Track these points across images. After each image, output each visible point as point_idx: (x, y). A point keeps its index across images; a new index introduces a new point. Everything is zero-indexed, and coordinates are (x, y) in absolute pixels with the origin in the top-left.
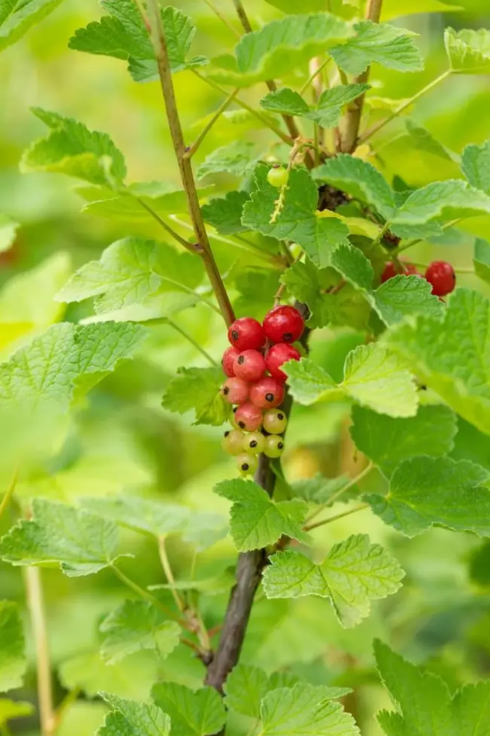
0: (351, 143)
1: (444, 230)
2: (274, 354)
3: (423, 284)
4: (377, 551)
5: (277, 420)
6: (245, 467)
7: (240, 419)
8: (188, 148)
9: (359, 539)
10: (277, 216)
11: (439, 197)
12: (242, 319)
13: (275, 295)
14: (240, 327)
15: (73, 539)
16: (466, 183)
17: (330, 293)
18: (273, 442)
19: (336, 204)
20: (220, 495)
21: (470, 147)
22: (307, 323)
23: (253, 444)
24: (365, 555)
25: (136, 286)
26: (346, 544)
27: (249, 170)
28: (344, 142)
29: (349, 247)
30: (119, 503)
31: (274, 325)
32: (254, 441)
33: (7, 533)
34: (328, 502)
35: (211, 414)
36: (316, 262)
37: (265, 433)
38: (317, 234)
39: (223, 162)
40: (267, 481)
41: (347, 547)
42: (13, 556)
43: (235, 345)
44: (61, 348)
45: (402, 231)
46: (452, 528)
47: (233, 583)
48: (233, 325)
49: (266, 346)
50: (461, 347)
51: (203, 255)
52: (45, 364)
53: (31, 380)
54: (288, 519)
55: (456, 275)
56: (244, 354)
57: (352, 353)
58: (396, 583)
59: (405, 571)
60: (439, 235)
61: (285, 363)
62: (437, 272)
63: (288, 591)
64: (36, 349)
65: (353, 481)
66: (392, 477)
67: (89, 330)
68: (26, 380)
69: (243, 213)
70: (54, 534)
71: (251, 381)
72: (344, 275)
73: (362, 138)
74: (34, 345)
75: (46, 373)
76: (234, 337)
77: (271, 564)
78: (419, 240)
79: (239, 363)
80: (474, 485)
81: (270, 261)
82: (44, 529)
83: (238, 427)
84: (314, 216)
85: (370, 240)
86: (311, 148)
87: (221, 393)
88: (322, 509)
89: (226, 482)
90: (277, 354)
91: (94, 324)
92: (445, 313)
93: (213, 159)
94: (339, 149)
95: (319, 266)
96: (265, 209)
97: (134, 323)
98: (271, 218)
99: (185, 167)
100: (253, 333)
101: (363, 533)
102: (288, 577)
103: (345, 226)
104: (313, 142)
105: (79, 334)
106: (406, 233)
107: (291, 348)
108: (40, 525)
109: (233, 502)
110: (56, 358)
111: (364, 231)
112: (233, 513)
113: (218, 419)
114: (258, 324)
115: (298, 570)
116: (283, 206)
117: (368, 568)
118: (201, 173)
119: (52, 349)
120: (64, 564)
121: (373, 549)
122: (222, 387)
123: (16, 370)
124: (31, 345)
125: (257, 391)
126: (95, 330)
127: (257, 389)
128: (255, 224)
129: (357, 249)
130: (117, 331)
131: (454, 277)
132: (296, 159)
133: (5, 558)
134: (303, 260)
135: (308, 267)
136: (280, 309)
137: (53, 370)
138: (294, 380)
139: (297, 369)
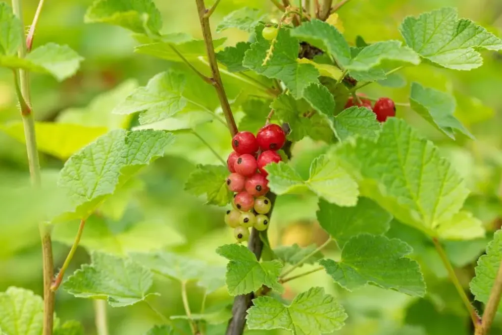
0: (326, 12)
1: (387, 76)
2: (263, 158)
3: (370, 114)
4: (329, 299)
5: (264, 204)
6: (240, 236)
7: (238, 203)
8: (208, 10)
9: (317, 291)
10: (268, 61)
11: (382, 52)
12: (242, 132)
13: (267, 116)
14: (240, 138)
15: (119, 280)
16: (401, 43)
17: (307, 117)
18: (261, 219)
19: (314, 54)
20: (221, 255)
21: (409, 18)
22: (288, 138)
23: (246, 221)
24: (321, 301)
25: (169, 105)
26: (307, 294)
27: (252, 27)
28: (321, 11)
29: (318, 85)
30: (157, 257)
31: (265, 137)
32: (246, 219)
33: (73, 274)
34: (299, 263)
35: (218, 198)
36: (294, 95)
37: (256, 213)
38: (297, 75)
39: (236, 22)
40: (257, 247)
41: (309, 295)
42: (75, 290)
43: (236, 150)
44: (116, 147)
45: (358, 76)
46: (381, 286)
47: (230, 317)
48: (236, 136)
49: (259, 152)
50: (390, 159)
51: (216, 86)
52: (104, 157)
53: (95, 168)
54: (268, 274)
55: (396, 108)
56: (241, 157)
57: (316, 160)
58: (341, 323)
59: (348, 315)
60: (383, 79)
61: (267, 165)
62: (382, 105)
63: (263, 324)
64: (99, 146)
65: (317, 250)
66: (344, 247)
67: (136, 135)
68: (91, 168)
69: (244, 58)
70: (106, 277)
71: (247, 176)
72: (312, 105)
73: (334, 9)
74: (98, 144)
75: (105, 164)
76: (236, 144)
77: (253, 305)
78: (369, 82)
79: (238, 163)
80: (400, 256)
81: (267, 92)
82: (99, 272)
83: (236, 207)
84: (296, 62)
85: (335, 81)
86: (298, 14)
87: (226, 183)
88: (295, 267)
89: (226, 246)
90: (265, 157)
91: (139, 131)
92: (378, 136)
93: (229, 19)
94: (318, 15)
95: (296, 97)
96: (260, 56)
97: (167, 131)
98: (263, 62)
99: (205, 23)
100: (249, 142)
101: (320, 286)
102: (265, 315)
103: (317, 70)
104: (299, 10)
105: (128, 137)
106: (360, 77)
107: (275, 154)
108: (97, 270)
109: (229, 260)
110: (112, 153)
111: (331, 74)
112: (229, 268)
113: (223, 202)
114: (254, 136)
115: (273, 310)
116: (272, 54)
117: (322, 312)
118: (219, 29)
119: (110, 147)
120: (110, 298)
121: (325, 299)
122: (226, 179)
123: (84, 160)
124: (96, 143)
125: (250, 183)
126: (140, 135)
127: (250, 181)
128: (253, 66)
129: (324, 87)
130: (154, 136)
131: (395, 109)
132: (286, 21)
133: (70, 292)
134: (287, 93)
135: (290, 98)
136: (269, 126)
137: (110, 161)
138: (273, 177)
139: (276, 170)
